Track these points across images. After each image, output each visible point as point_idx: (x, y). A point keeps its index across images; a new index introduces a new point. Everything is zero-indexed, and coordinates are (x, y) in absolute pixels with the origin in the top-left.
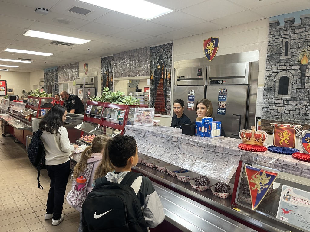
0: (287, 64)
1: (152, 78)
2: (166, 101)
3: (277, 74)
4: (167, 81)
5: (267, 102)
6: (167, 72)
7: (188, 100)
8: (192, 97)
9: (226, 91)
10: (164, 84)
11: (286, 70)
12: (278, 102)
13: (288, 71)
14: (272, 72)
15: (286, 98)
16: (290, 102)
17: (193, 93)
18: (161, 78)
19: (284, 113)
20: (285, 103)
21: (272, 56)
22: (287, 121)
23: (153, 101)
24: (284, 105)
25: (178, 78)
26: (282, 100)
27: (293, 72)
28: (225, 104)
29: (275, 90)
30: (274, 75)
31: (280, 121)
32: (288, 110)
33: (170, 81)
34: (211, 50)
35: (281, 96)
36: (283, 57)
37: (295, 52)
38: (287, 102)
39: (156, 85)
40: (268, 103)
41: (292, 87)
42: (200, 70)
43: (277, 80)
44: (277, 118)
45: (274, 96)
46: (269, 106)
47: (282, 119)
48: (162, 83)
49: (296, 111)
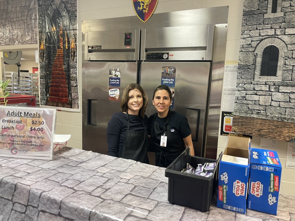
0: (275, 27)
1: (42, 47)
2: (69, 85)
3: (259, 43)
4: (70, 53)
5: (243, 89)
6: (68, 39)
7: (110, 84)
8: (115, 79)
9: (175, 71)
10: (64, 58)
11: (275, 36)
12: (261, 88)
13: (278, 38)
14: (250, 41)
15: (273, 82)
16: (281, 88)
17: (118, 73)
18: (59, 47)
19: (271, 105)
20: (272, 90)
21: (251, 14)
22: (275, 119)
23: (46, 86)
24: (270, 94)
25: (90, 49)
26: (267, 86)
27: (286, 38)
28: (173, 92)
29: (255, 69)
30: (254, 44)
31: (263, 118)
32: (276, 101)
33: (74, 52)
34: (146, 4)
35: (265, 79)
36: (270, 15)
37: (291, 6)
38: (275, 88)
39: (51, 60)
40: (245, 90)
41: (285, 64)
42: (128, 35)
43: (259, 53)
44: (258, 113)
45: (254, 79)
46: (246, 94)
47: (267, 116)
48: (62, 57)
49: (290, 102)
